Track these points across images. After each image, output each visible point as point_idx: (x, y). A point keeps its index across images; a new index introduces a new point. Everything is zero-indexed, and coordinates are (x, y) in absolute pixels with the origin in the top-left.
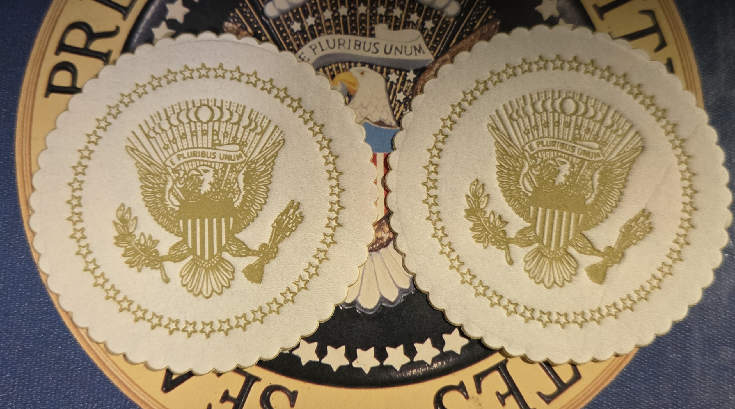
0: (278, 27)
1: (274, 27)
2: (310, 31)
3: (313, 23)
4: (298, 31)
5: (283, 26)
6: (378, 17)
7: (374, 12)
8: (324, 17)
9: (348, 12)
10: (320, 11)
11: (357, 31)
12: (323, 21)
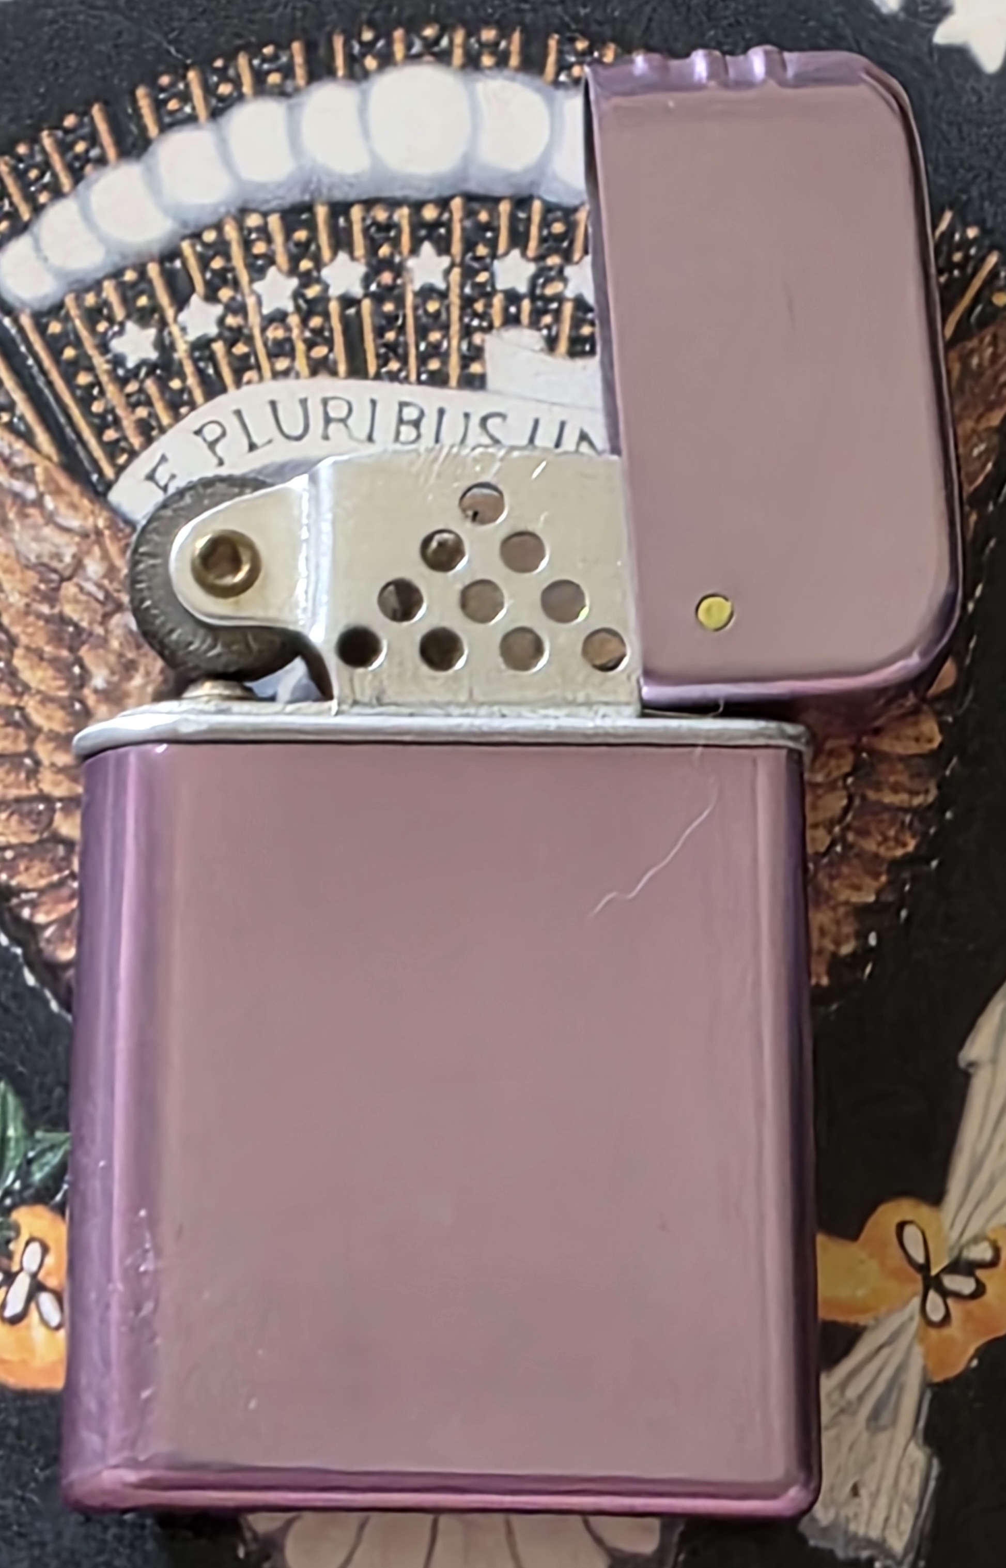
0: (55, 346)
1: (38, 346)
2: (195, 361)
3: (213, 331)
4: (143, 363)
5: (78, 343)
6: (498, 301)
7: (482, 277)
8: (259, 303)
9: (367, 281)
10: (244, 277)
11: (404, 360)
12: (254, 321)
